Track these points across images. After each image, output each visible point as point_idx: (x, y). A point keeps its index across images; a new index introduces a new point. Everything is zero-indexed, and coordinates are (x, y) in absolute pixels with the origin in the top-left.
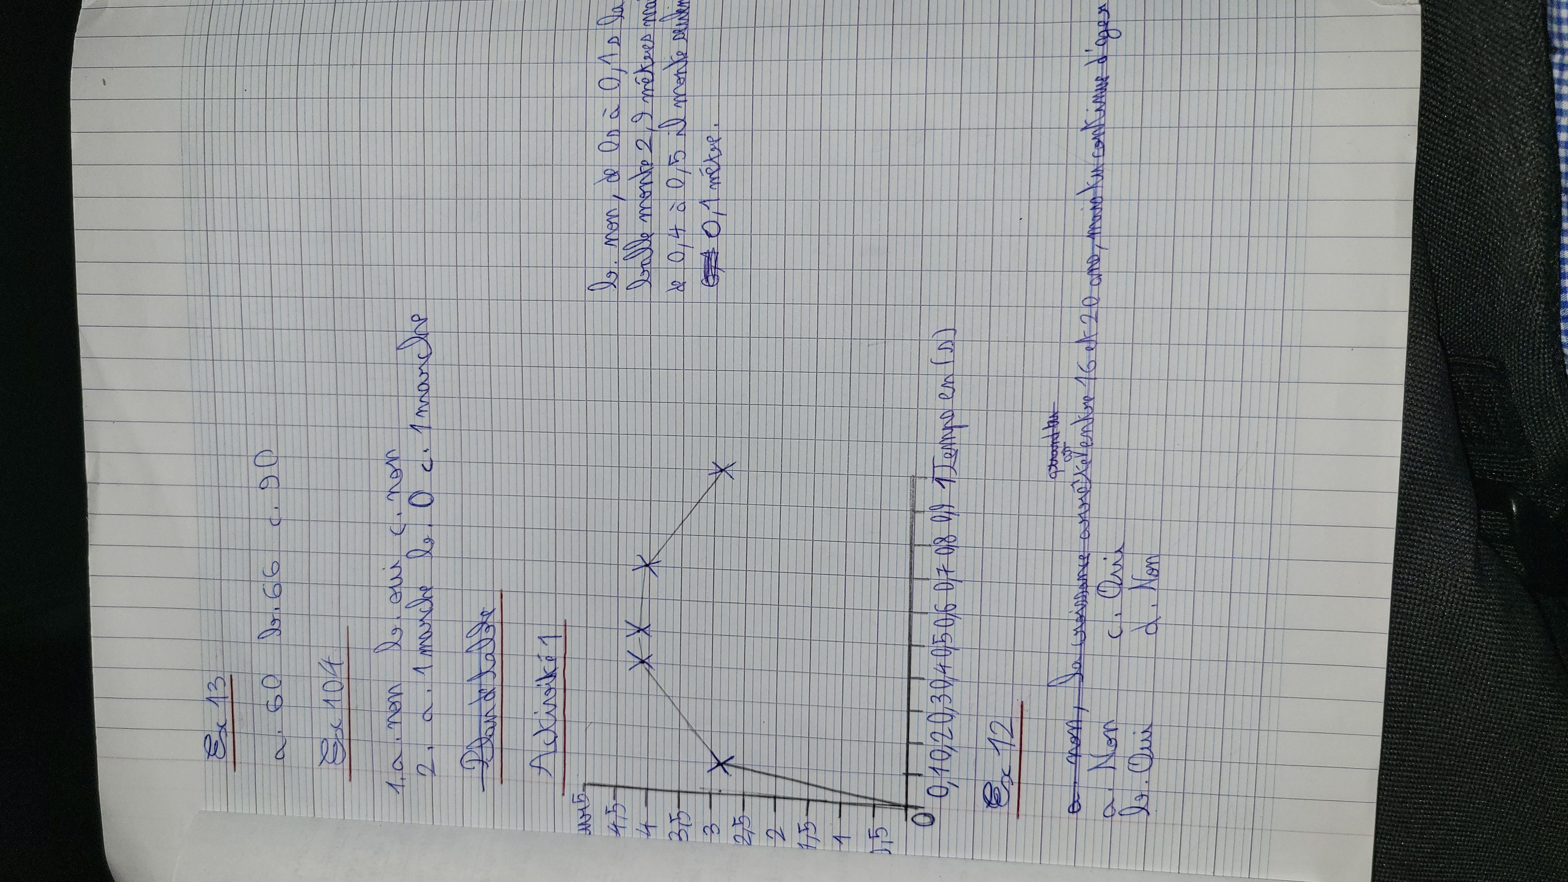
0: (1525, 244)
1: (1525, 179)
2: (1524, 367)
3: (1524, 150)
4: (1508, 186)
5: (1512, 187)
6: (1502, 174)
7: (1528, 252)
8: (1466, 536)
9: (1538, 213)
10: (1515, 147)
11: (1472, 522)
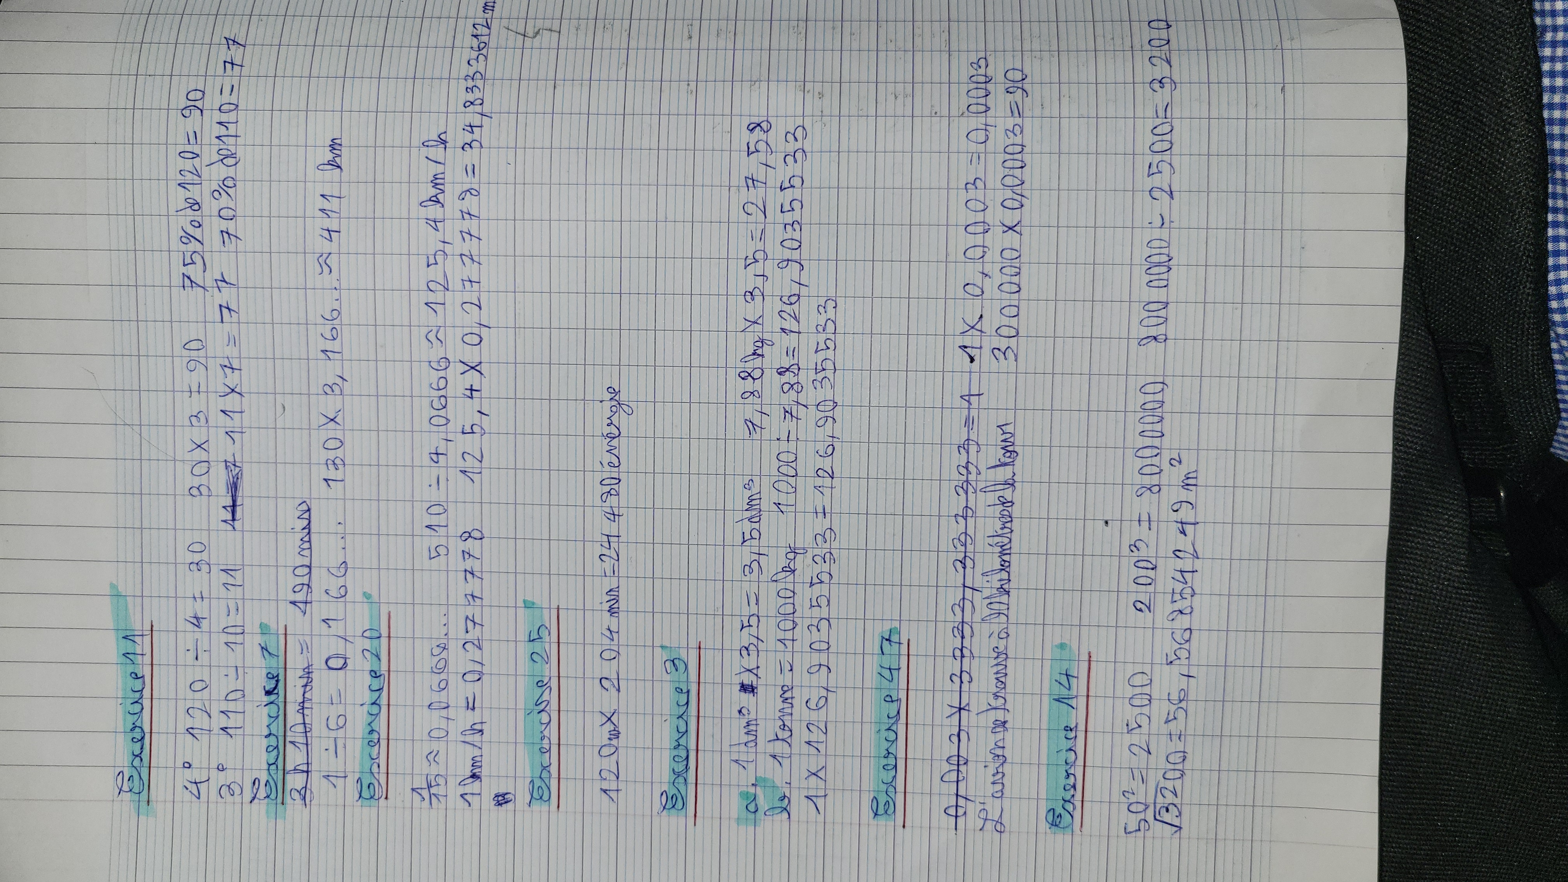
0: (1515, 225)
1: (1515, 160)
2: (1513, 349)
3: (1513, 132)
4: (1498, 168)
5: (1501, 168)
6: (1491, 156)
7: (1518, 233)
8: (1458, 530)
9: (1528, 193)
10: (1505, 129)
11: (1464, 516)
